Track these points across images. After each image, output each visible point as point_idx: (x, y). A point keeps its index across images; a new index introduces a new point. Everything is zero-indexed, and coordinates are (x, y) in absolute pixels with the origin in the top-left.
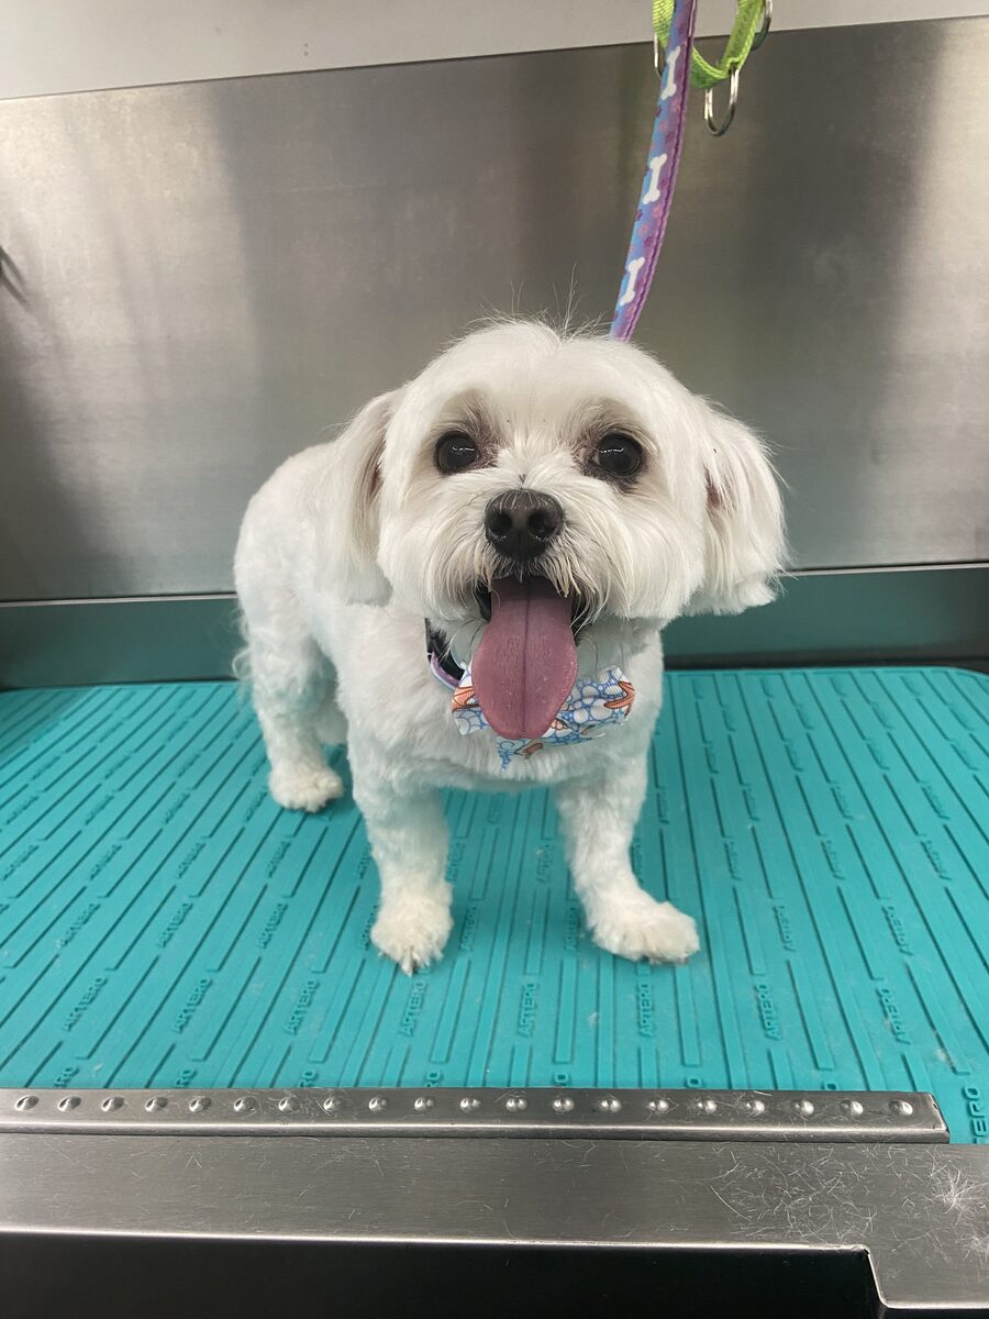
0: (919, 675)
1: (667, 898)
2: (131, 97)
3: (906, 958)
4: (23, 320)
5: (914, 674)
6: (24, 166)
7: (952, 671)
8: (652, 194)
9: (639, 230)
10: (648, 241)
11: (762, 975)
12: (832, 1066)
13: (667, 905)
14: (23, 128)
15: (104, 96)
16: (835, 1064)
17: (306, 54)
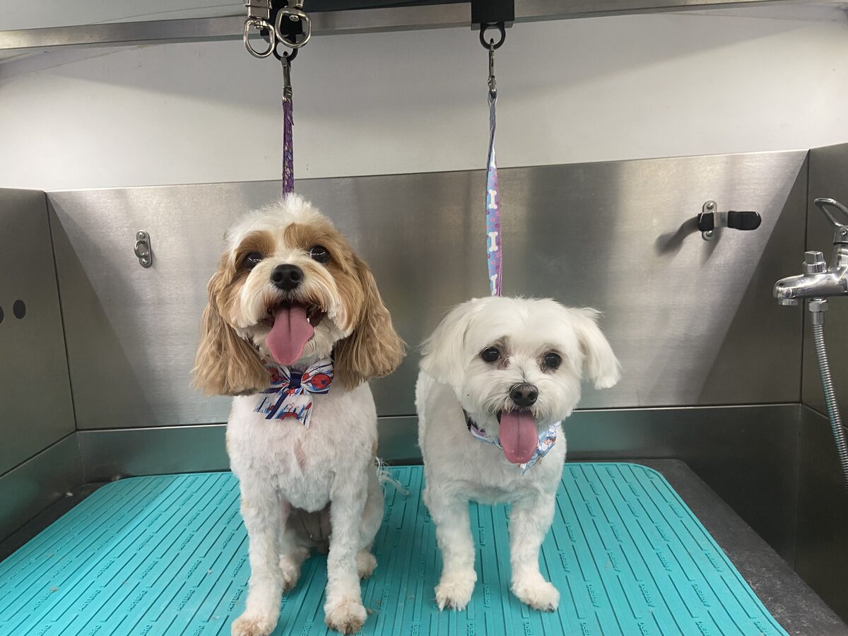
0: (615, 467)
1: (550, 581)
3: (651, 609)
5: (612, 466)
7: (631, 465)
8: (493, 248)
9: (491, 263)
10: (497, 267)
11: (584, 618)
13: (549, 584)
17: (308, 169)
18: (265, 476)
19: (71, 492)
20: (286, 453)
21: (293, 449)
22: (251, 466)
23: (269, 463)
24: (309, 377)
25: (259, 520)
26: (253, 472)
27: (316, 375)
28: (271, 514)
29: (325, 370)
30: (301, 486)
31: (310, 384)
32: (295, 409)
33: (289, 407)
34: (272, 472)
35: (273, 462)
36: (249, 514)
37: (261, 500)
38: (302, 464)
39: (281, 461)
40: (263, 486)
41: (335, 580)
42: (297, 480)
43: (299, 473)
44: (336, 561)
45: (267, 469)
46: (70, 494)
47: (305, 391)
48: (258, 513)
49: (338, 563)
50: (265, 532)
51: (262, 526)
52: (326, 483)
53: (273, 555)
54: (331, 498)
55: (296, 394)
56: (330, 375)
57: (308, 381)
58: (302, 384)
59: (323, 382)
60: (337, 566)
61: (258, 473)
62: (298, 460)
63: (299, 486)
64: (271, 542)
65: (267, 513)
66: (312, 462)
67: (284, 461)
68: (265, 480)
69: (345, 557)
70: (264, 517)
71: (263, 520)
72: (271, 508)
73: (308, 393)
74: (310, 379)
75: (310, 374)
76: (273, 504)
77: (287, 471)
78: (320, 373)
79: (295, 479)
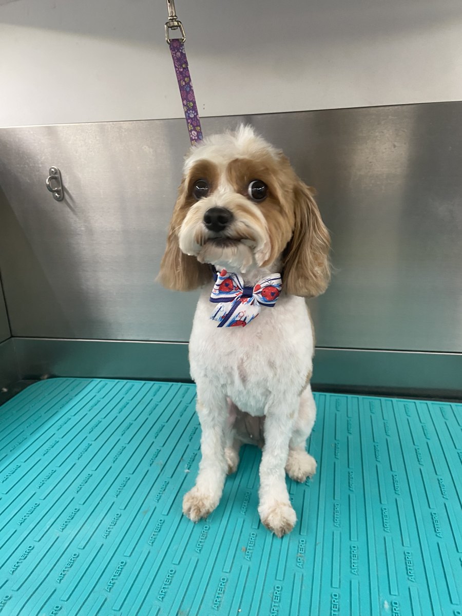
2: (126, 125)
4: (72, 218)
6: (76, 153)
12: (458, 603)
14: (77, 137)
15: (113, 124)
16: (460, 602)
17: (204, 109)
18: (217, 384)
19: (6, 388)
20: (231, 368)
21: (236, 367)
22: (206, 376)
23: (219, 375)
24: (260, 288)
25: (211, 418)
26: (208, 380)
27: (267, 287)
28: (219, 414)
29: (275, 283)
30: (243, 397)
31: (260, 295)
32: (246, 318)
33: (241, 314)
34: (222, 382)
35: (222, 374)
36: (203, 413)
37: (212, 404)
38: (244, 379)
39: (228, 374)
40: (215, 391)
41: (267, 485)
42: (240, 392)
43: (241, 388)
44: (268, 469)
45: (218, 378)
46: (5, 390)
47: (256, 301)
48: (210, 413)
49: (269, 471)
50: (214, 429)
51: (212, 423)
52: (263, 400)
53: (220, 448)
54: (266, 412)
55: (248, 302)
56: (279, 289)
57: (258, 293)
58: (253, 294)
59: (273, 294)
60: (269, 474)
61: (211, 382)
62: (241, 376)
63: (241, 396)
64: (219, 437)
65: (216, 415)
66: (252, 379)
67: (230, 375)
68: (216, 387)
69: (276, 467)
70: (214, 417)
71: (213, 419)
72: (220, 409)
73: (258, 303)
74: (261, 290)
75: (262, 286)
76: (222, 408)
77: (232, 383)
78: (270, 286)
79: (238, 390)
